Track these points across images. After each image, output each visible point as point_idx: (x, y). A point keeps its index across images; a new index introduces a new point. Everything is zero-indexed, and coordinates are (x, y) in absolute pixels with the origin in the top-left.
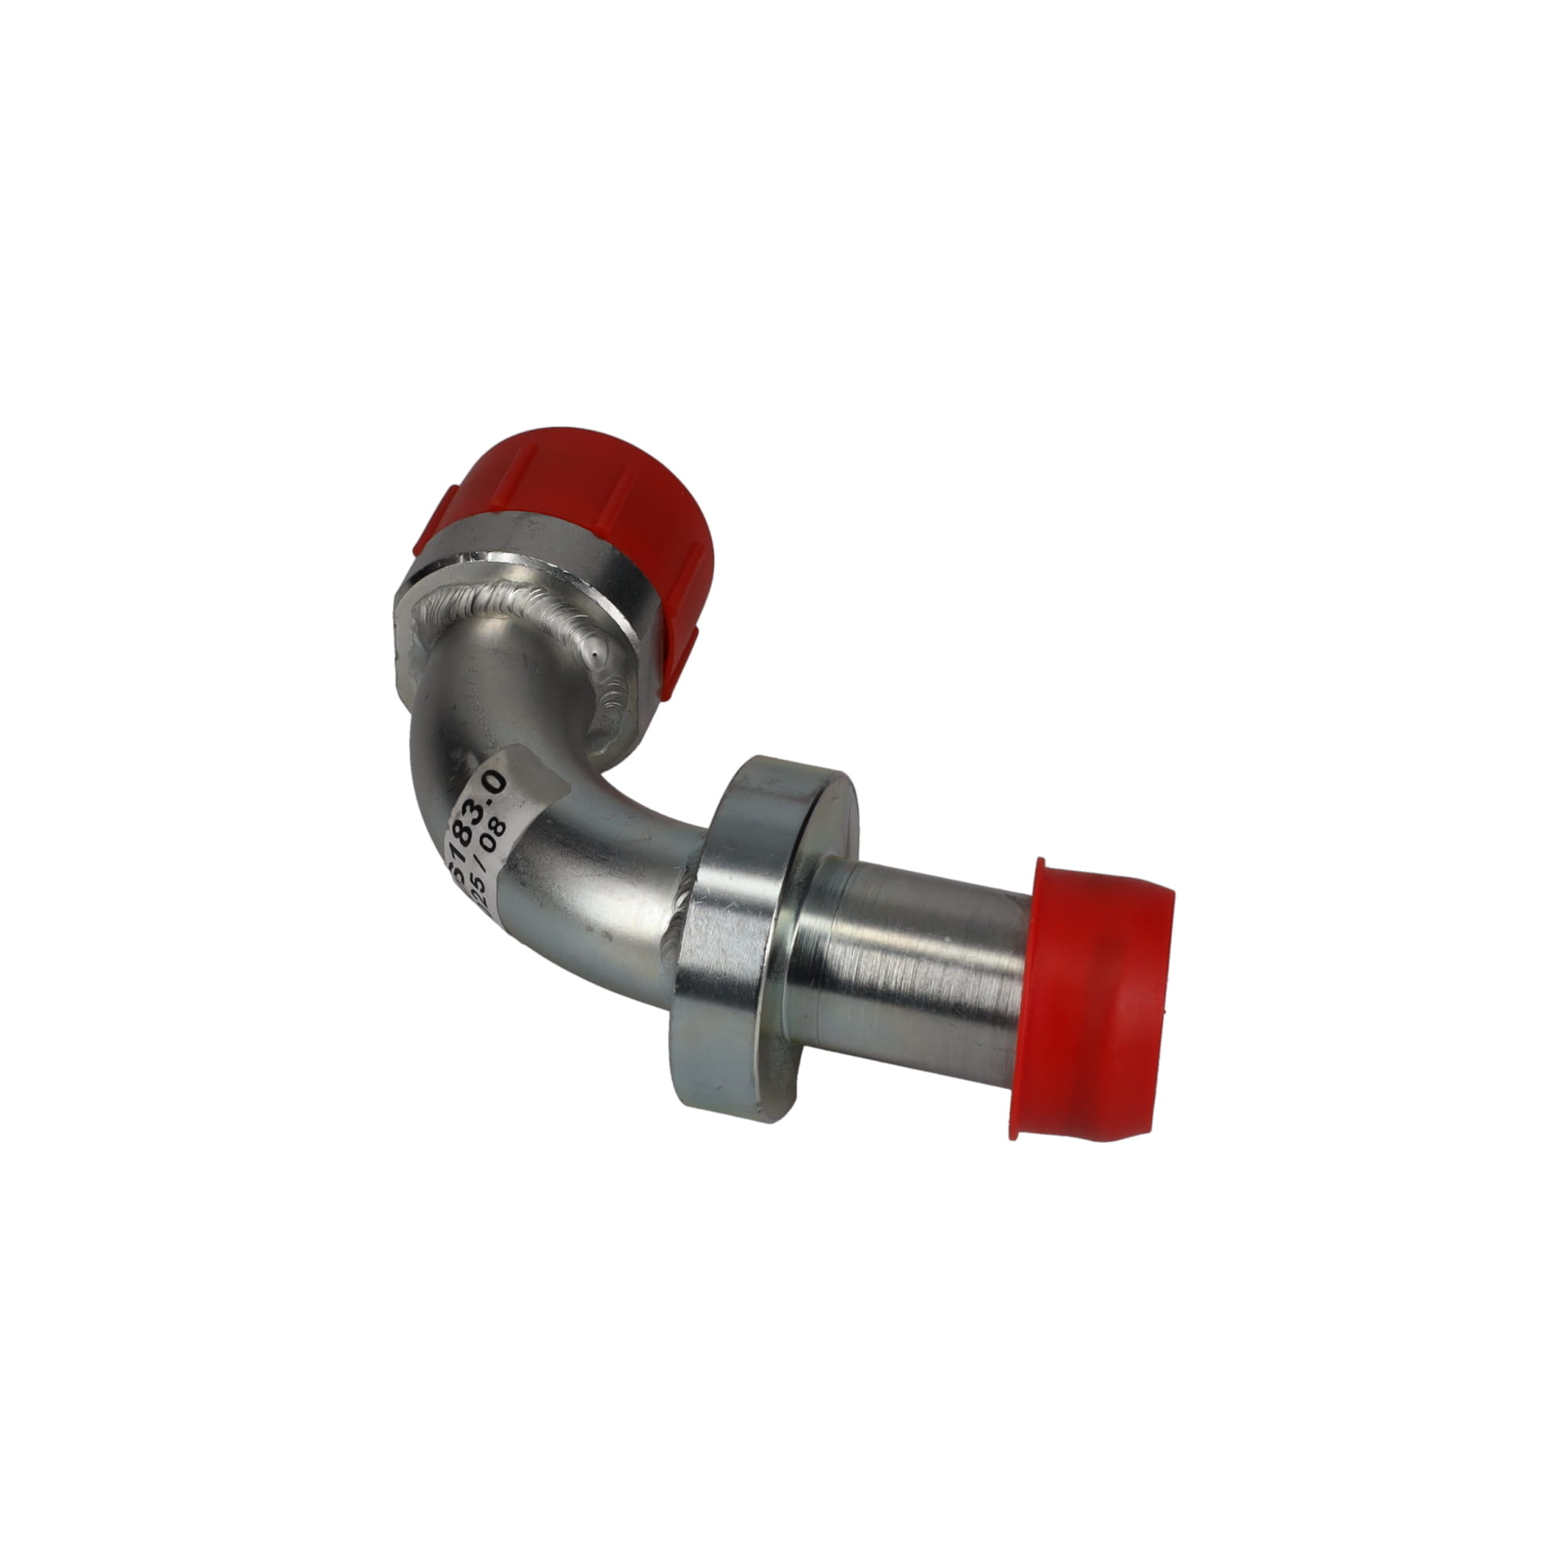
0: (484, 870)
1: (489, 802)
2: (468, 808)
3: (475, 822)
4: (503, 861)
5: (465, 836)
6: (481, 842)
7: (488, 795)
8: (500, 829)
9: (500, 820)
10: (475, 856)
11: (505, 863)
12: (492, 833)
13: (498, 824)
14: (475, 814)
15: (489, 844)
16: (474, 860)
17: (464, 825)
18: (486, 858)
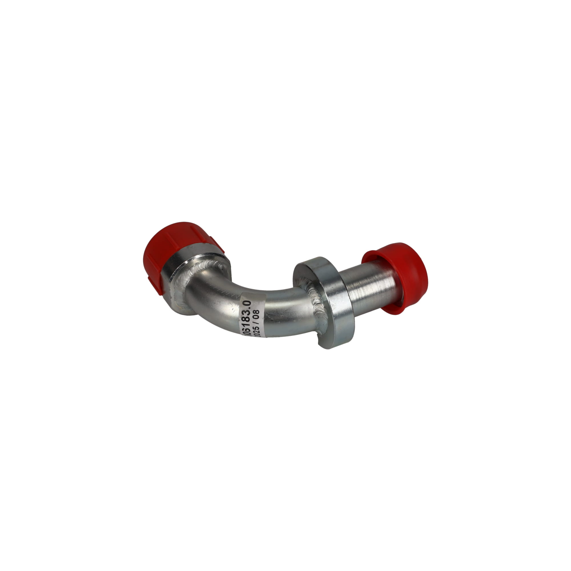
0: (258, 324)
1: (249, 308)
2: (244, 313)
3: (248, 314)
4: (263, 318)
5: (247, 319)
6: (254, 318)
7: (248, 307)
8: (257, 312)
9: (256, 310)
10: (253, 322)
11: (264, 319)
12: (256, 314)
13: (256, 311)
14: (247, 313)
15: (257, 317)
16: (253, 323)
17: (245, 317)
18: (256, 321)
